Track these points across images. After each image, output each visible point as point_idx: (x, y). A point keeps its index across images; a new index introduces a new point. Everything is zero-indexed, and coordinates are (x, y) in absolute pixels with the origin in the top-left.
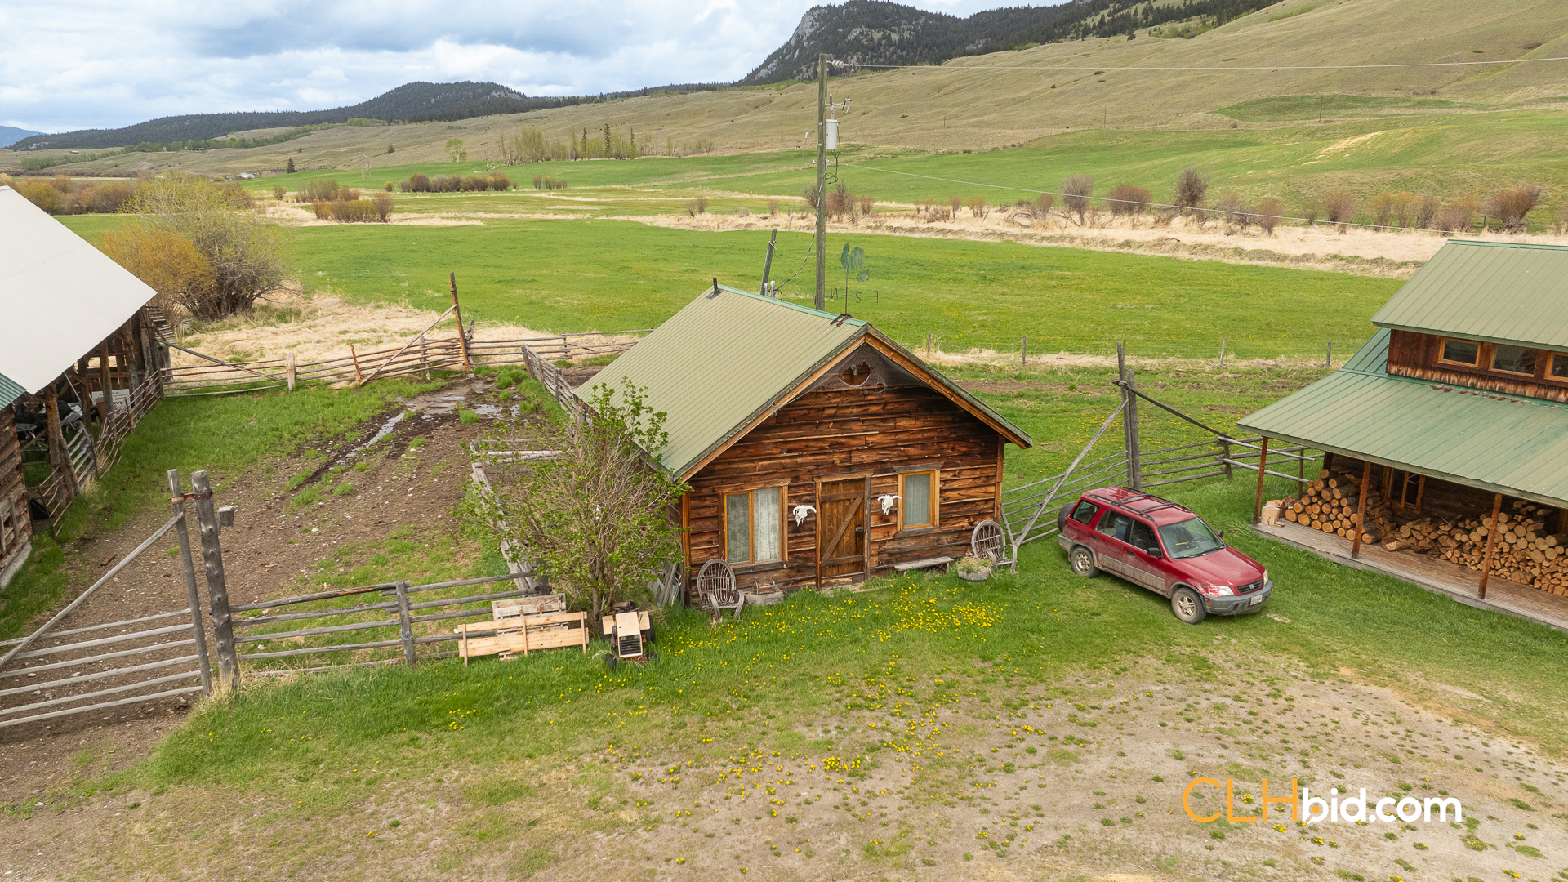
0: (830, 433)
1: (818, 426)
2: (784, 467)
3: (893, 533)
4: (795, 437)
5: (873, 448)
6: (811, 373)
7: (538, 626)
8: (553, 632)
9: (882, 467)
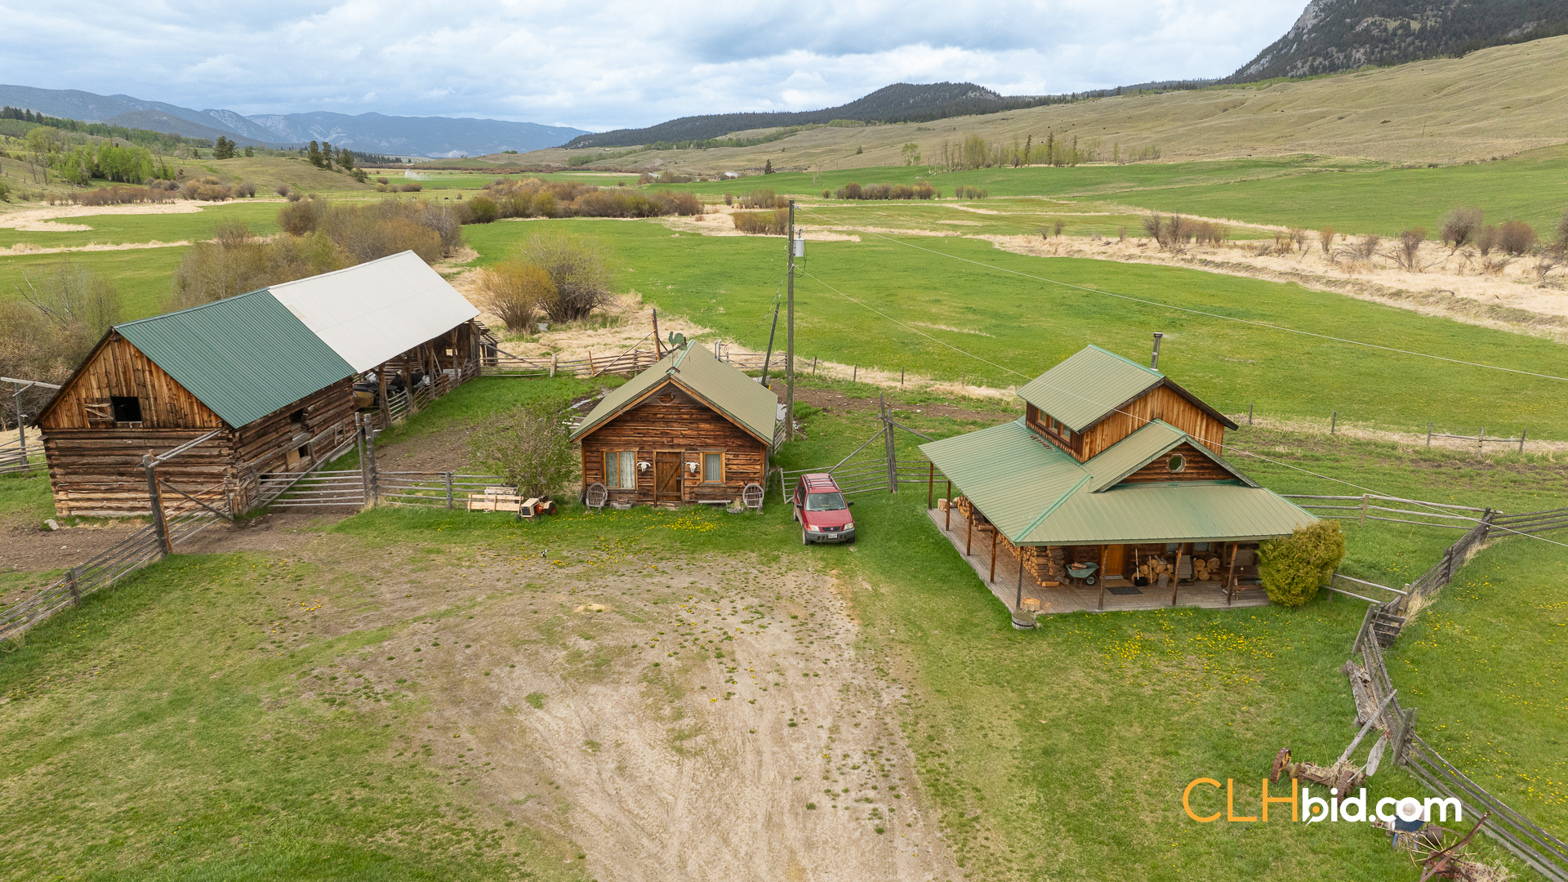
0: (661, 427)
1: (654, 422)
2: (636, 441)
3: (698, 483)
4: (641, 427)
5: (684, 436)
6: (640, 395)
7: (502, 500)
8: (508, 504)
9: (691, 448)
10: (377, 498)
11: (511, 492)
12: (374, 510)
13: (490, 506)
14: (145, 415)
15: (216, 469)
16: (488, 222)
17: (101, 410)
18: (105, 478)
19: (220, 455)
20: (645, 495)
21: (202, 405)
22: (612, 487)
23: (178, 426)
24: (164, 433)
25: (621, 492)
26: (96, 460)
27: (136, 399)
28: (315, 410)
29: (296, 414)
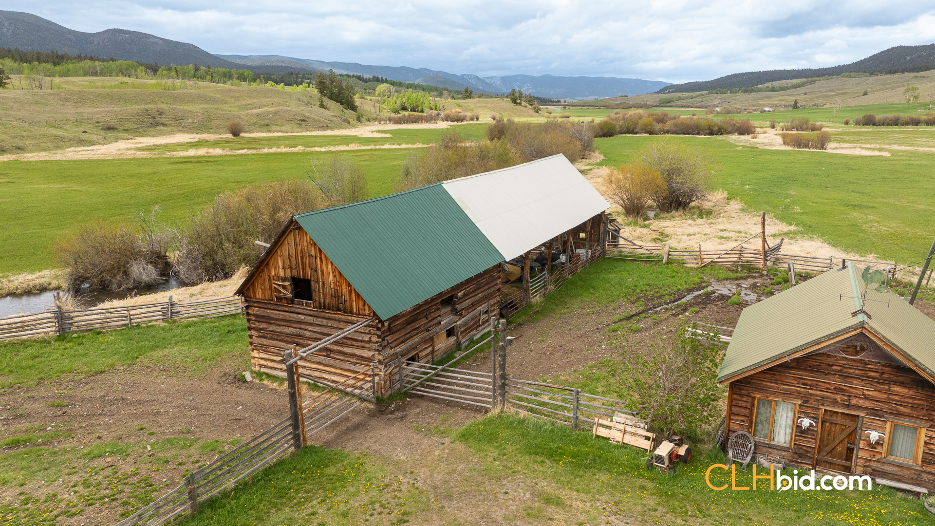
0: (835, 381)
6: (817, 342)
7: (631, 433)
8: (637, 438)
9: (874, 412)
10: (504, 405)
11: (642, 425)
12: (500, 417)
13: (617, 436)
14: (315, 296)
15: (367, 354)
16: (610, 136)
17: (284, 287)
18: (284, 345)
19: (370, 341)
20: (801, 456)
21: (358, 295)
22: (760, 439)
23: (339, 309)
24: (329, 314)
25: (770, 447)
26: (279, 329)
27: (309, 281)
28: (465, 295)
29: (448, 299)
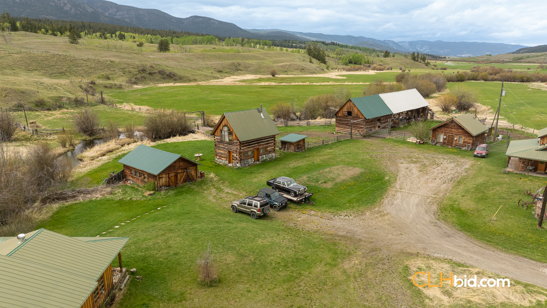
0: (450, 129)
1: (448, 128)
2: (444, 132)
3: (456, 143)
4: (446, 129)
5: (455, 132)
6: (446, 122)
7: (413, 140)
9: (456, 135)
11: (415, 138)
12: (389, 138)
13: (411, 141)
14: (352, 115)
15: (362, 126)
17: (346, 113)
18: (344, 126)
19: (363, 124)
20: (444, 144)
21: (362, 114)
22: (437, 141)
23: (357, 117)
24: (355, 118)
25: (439, 142)
26: (343, 122)
27: (351, 112)
28: (383, 119)
29: (379, 119)
